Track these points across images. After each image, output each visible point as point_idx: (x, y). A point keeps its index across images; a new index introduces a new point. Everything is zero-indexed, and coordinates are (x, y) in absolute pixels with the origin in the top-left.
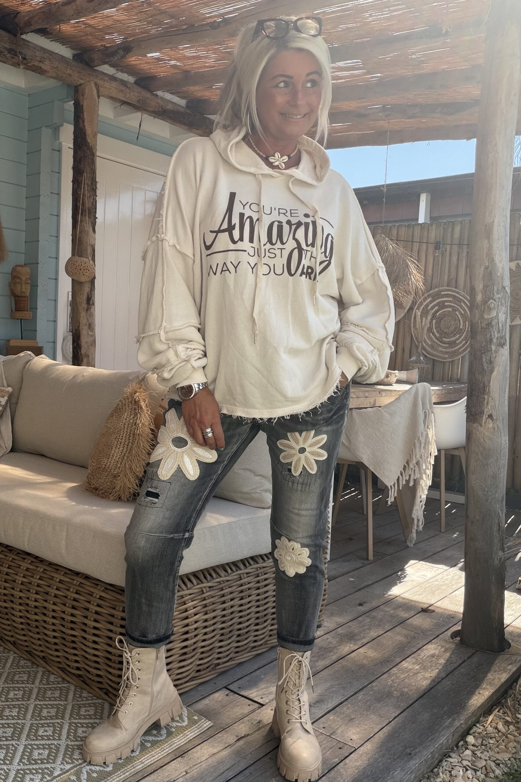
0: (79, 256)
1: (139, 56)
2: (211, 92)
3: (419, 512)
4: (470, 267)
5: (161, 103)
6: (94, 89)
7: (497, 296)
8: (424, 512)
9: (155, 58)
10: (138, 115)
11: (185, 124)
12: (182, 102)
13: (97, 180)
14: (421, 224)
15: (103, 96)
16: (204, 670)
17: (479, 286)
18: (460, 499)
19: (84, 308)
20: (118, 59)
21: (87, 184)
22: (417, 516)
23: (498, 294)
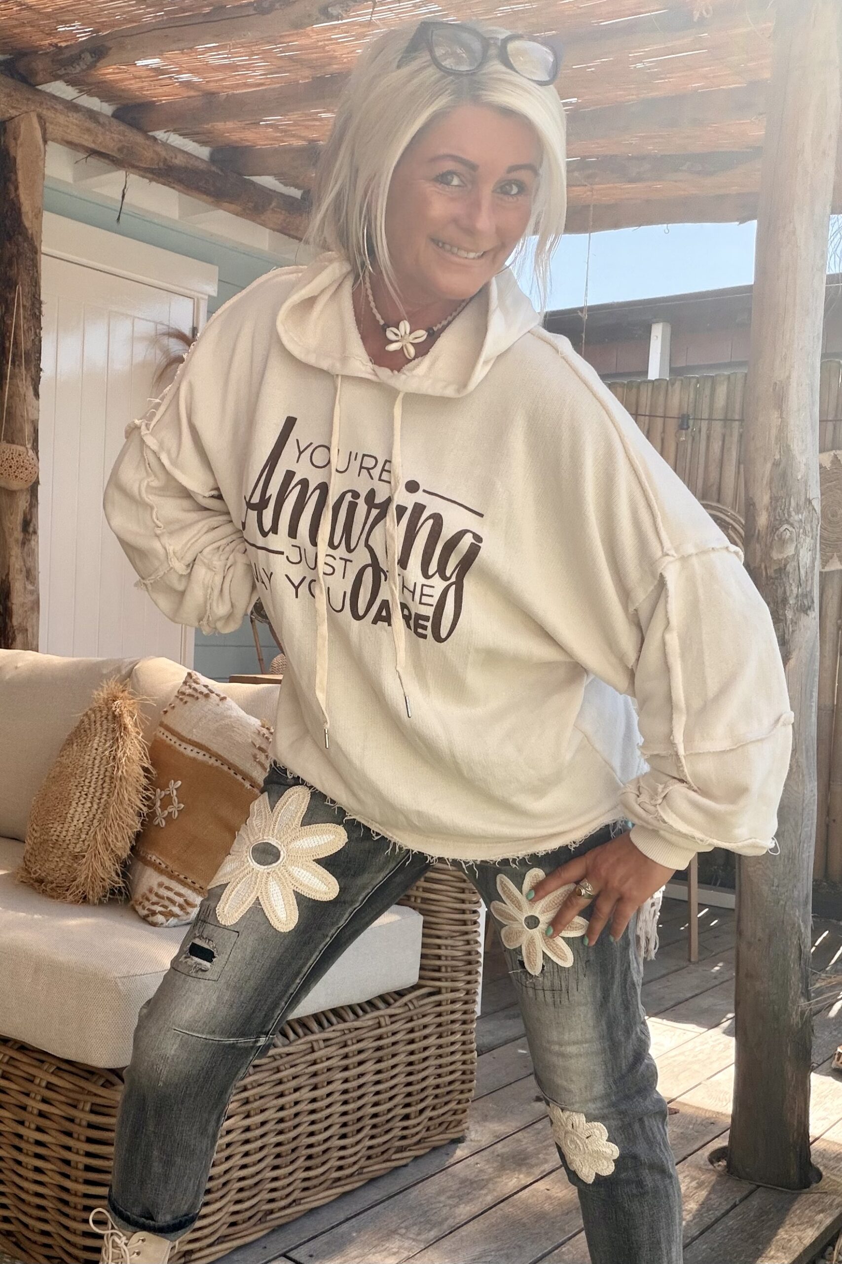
0: (8, 442)
1: (121, 64)
2: (256, 133)
3: (650, 924)
4: (745, 462)
5: (164, 154)
6: (37, 126)
7: (796, 517)
8: (659, 922)
9: (152, 69)
10: (119, 176)
11: (206, 192)
12: (204, 152)
13: (42, 298)
14: (653, 382)
15: (53, 140)
16: (244, 1222)
17: (763, 499)
18: (728, 900)
19: (17, 541)
20: (83, 70)
21: (24, 306)
22: (646, 933)
23: (798, 513)
